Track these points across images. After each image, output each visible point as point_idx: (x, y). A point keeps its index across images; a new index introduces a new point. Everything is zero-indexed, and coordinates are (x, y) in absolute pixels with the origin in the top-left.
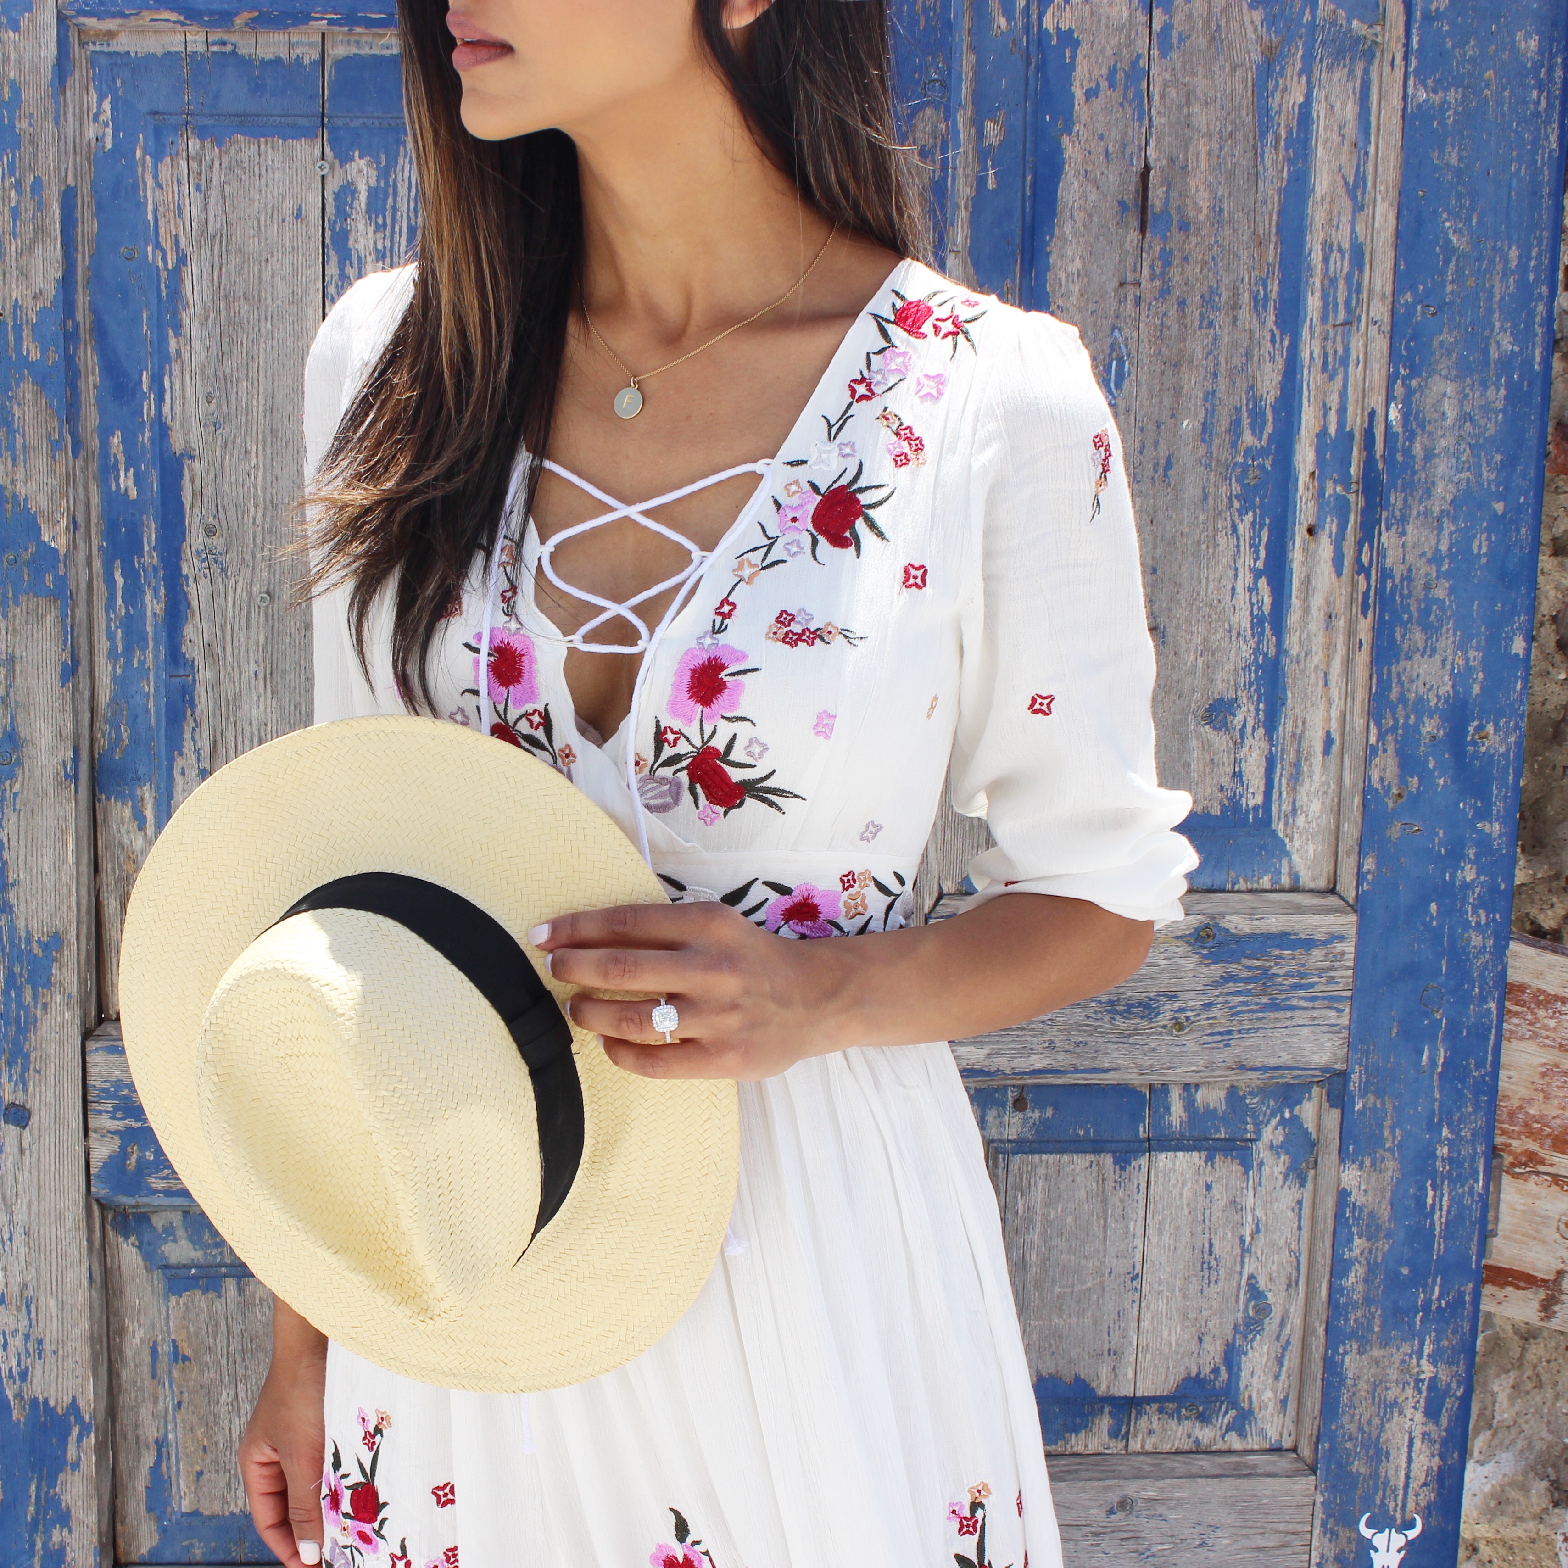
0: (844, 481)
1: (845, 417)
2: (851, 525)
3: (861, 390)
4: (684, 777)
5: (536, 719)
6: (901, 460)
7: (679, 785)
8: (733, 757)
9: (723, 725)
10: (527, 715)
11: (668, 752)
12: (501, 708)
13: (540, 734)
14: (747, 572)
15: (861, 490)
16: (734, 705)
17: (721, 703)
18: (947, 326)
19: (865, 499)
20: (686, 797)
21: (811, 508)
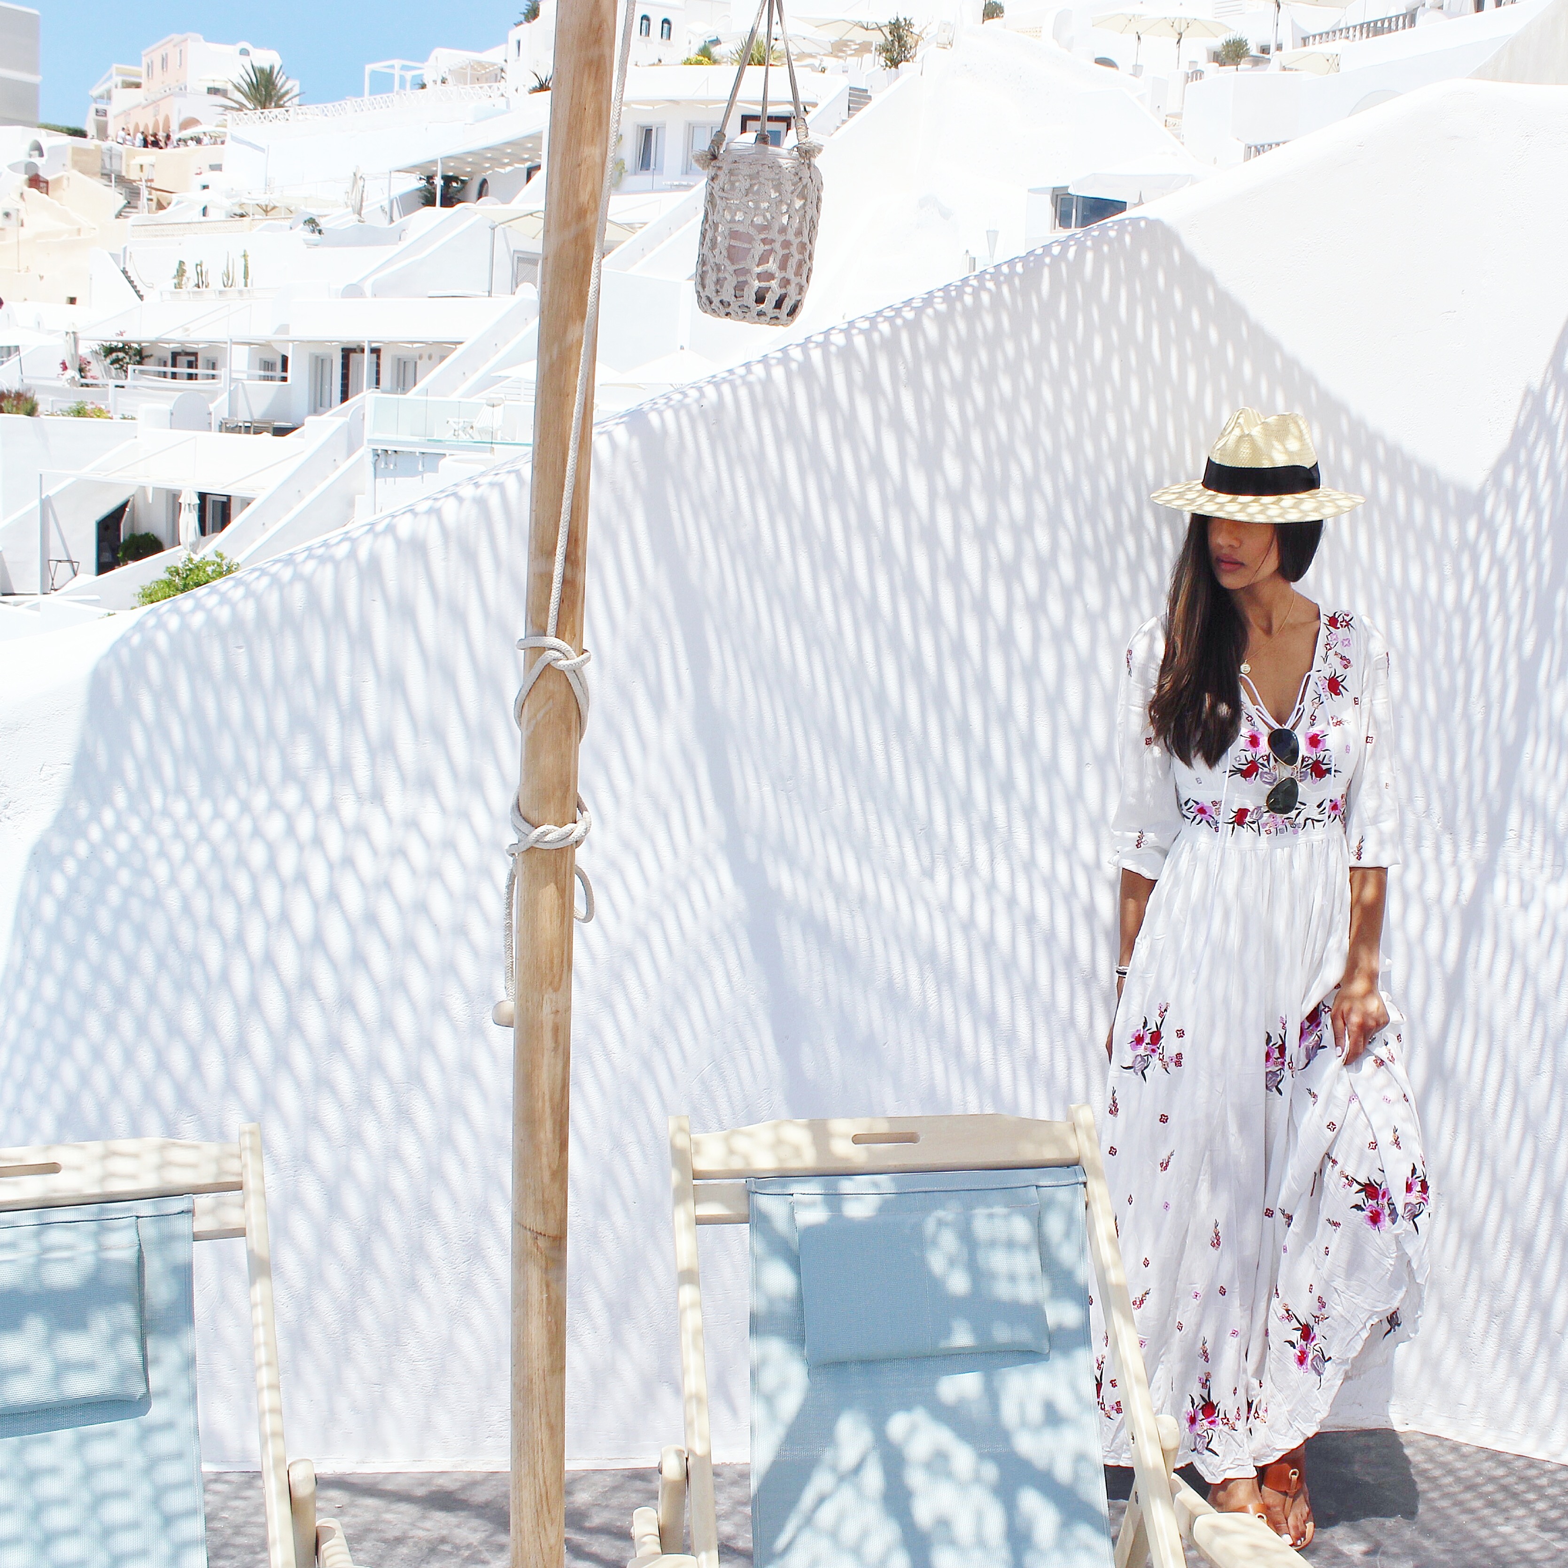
0: (1332, 675)
1: (1327, 656)
2: (1338, 688)
3: (1328, 647)
4: (1309, 771)
5: (1265, 758)
6: (1346, 667)
7: (1308, 772)
8: (1324, 762)
9: (1322, 752)
10: (1262, 757)
11: (1305, 763)
12: (1254, 755)
13: (1266, 763)
14: (1316, 706)
15: (1338, 677)
16: (1324, 746)
17: (1320, 746)
18: (1344, 624)
19: (1339, 679)
20: (1310, 776)
21: (1327, 685)
